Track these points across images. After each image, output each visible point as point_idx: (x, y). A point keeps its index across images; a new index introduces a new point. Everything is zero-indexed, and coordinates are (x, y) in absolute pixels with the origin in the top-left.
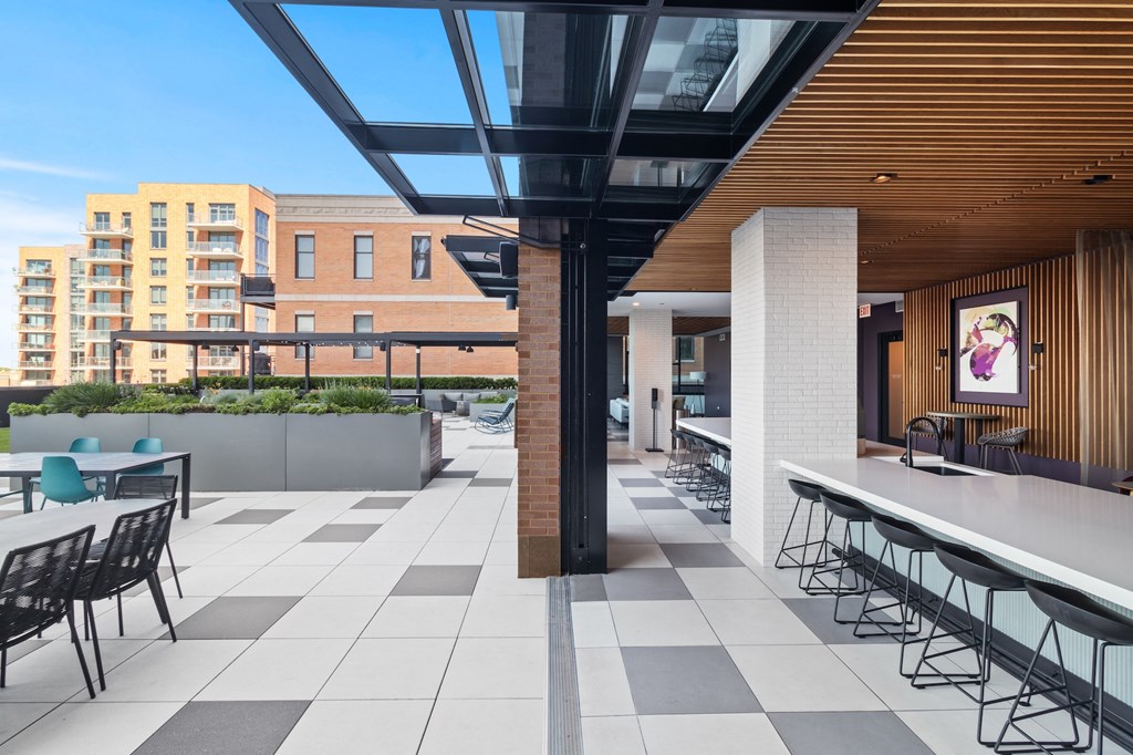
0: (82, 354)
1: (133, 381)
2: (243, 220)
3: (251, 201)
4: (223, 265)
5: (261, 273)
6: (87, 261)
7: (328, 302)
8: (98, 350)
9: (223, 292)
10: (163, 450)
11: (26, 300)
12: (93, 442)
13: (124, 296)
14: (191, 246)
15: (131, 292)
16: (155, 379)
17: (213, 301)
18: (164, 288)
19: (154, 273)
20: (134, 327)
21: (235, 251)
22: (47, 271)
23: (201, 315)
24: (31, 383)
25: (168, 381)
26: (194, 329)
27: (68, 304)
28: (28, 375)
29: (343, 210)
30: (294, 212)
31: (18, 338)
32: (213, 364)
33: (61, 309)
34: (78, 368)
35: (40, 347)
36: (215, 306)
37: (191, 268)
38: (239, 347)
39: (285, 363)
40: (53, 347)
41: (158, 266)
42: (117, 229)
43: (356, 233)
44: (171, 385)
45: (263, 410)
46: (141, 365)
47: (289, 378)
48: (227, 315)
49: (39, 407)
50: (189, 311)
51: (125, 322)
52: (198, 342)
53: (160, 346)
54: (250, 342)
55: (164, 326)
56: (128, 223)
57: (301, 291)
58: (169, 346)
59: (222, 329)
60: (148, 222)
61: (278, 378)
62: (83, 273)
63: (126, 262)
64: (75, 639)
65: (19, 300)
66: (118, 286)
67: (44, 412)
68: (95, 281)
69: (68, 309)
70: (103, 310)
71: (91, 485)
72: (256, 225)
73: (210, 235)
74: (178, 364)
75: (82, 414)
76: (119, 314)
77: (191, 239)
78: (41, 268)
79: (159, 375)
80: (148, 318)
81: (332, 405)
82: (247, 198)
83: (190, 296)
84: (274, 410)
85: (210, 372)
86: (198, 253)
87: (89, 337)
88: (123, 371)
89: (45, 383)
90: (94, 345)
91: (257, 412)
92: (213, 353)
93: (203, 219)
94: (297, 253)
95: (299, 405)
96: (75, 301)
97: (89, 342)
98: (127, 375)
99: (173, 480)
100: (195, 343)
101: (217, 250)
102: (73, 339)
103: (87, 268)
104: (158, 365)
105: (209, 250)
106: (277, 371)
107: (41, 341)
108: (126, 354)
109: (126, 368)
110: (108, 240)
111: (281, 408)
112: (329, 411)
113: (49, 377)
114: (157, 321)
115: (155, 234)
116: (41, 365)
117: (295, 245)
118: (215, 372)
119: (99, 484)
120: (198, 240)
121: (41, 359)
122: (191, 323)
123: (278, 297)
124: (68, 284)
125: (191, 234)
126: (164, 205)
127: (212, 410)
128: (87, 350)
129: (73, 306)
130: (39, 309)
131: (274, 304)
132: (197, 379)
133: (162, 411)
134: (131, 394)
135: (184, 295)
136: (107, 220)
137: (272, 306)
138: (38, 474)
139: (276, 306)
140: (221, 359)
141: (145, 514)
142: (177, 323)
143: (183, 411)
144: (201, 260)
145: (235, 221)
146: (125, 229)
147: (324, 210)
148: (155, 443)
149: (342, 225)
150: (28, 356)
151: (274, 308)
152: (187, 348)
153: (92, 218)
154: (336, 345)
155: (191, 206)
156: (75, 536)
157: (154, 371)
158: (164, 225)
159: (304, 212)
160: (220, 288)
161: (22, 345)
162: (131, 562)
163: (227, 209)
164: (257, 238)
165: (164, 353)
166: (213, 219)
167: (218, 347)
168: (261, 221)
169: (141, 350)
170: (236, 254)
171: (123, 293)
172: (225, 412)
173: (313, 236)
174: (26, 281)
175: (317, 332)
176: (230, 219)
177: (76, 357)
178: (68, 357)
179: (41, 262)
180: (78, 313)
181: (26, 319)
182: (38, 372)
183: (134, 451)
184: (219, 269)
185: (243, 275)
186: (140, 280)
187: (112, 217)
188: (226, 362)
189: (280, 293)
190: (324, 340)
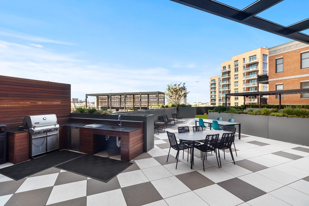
0: (221, 99)
1: (231, 106)
2: (259, 59)
3: (261, 52)
4: (253, 73)
5: (265, 73)
6: (221, 78)
7: (289, 79)
8: (224, 98)
9: (253, 81)
10: (235, 122)
11: (211, 88)
12: (221, 118)
13: (229, 85)
14: (244, 70)
15: (230, 84)
16: (236, 105)
17: (250, 84)
18: (237, 82)
19: (235, 78)
20: (231, 93)
21: (256, 68)
22: (215, 82)
23: (247, 88)
24: (212, 106)
25: (239, 106)
26: (245, 92)
27: (218, 88)
28: (212, 104)
29: (296, 45)
30: (275, 52)
31: (210, 96)
32: (250, 101)
33: (217, 90)
34: (220, 102)
35: (213, 98)
36: (251, 85)
37: (244, 75)
38: (257, 96)
39: (272, 100)
40: (216, 98)
41: (236, 77)
42: (227, 69)
43: (301, 52)
44: (239, 107)
45: (261, 114)
46: (233, 102)
47: (273, 105)
48: (254, 87)
49: (212, 111)
50: (244, 87)
51: (229, 91)
52: (245, 95)
53: (237, 97)
54: (260, 95)
55: (238, 92)
56: (229, 67)
57: (278, 77)
58: (239, 97)
59: (252, 91)
60: (234, 66)
61: (269, 105)
62: (221, 81)
63: (229, 77)
64: (217, 156)
65: (210, 88)
66: (228, 83)
67: (213, 112)
68: (223, 82)
69: (218, 89)
70: (225, 89)
71: (221, 127)
72: (263, 59)
73: (249, 65)
74: (241, 101)
75: (219, 113)
76: (228, 89)
77: (244, 68)
78: (214, 81)
79: (236, 104)
80: (234, 90)
81: (285, 114)
82: (260, 52)
83: (244, 83)
84: (264, 114)
85: (249, 103)
86: (246, 71)
87: (222, 95)
88: (229, 103)
89: (215, 106)
90: (223, 97)
91: (259, 115)
92: (250, 98)
93: (248, 62)
94: (276, 65)
95: (273, 114)
96: (220, 87)
97: (222, 96)
98: (229, 104)
99: (235, 129)
100: (244, 96)
101: (251, 69)
102: (219, 96)
103: (222, 80)
104: (236, 101)
105: (249, 70)
106: (269, 103)
107: (214, 97)
108: (229, 99)
109: (229, 102)
110: (225, 73)
111: (267, 114)
112: (284, 116)
113: (215, 105)
114: (236, 90)
115: (235, 68)
116: (213, 102)
117: (275, 62)
118: (251, 103)
119: (222, 128)
120: (246, 68)
121: (214, 101)
122: (244, 90)
123: (269, 80)
124: (218, 84)
125: (244, 66)
126: (237, 61)
127: (246, 113)
128: (222, 98)
129: (219, 89)
130: (213, 90)
131: (268, 82)
132: (245, 105)
133: (235, 113)
134: (228, 108)
135: (242, 83)
136: (225, 68)
137: (267, 83)
138: (212, 124)
139: (269, 83)
140: (252, 100)
141: (228, 134)
142: (241, 91)
143: (239, 113)
144: (247, 73)
145: (256, 60)
146: (229, 69)
147: (287, 48)
148: (233, 120)
149: (295, 51)
150: (212, 100)
151: (268, 84)
152: (243, 97)
153: (222, 68)
154: (291, 94)
155: (244, 59)
156: (216, 135)
157: (235, 103)
158: (238, 66)
159: (279, 51)
160: (252, 80)
161: (211, 98)
162: (226, 144)
163: (254, 57)
164: (263, 63)
165: (238, 98)
166: (250, 61)
167: (252, 96)
168: (265, 57)
169: (232, 98)
170: (257, 69)
171: (229, 84)
172: (250, 114)
173: (283, 58)
174: (211, 84)
175: (284, 90)
176: (255, 59)
177: (220, 100)
178: (218, 100)
179: (214, 80)
180: (220, 90)
181: (211, 93)
182: (213, 103)
183: (229, 121)
184: (252, 74)
185: (258, 75)
186: (232, 81)
187: (226, 67)
188: (254, 101)
189: (270, 78)
190: (286, 92)
